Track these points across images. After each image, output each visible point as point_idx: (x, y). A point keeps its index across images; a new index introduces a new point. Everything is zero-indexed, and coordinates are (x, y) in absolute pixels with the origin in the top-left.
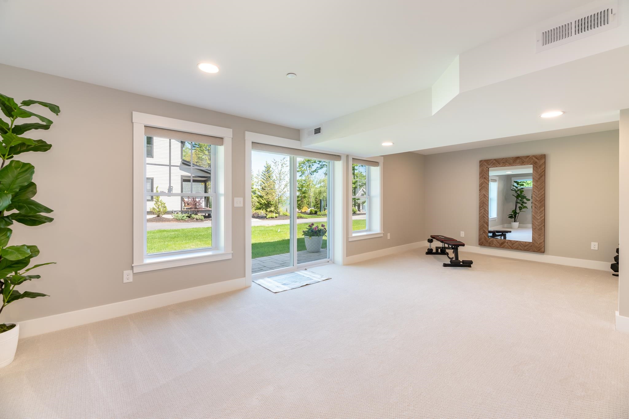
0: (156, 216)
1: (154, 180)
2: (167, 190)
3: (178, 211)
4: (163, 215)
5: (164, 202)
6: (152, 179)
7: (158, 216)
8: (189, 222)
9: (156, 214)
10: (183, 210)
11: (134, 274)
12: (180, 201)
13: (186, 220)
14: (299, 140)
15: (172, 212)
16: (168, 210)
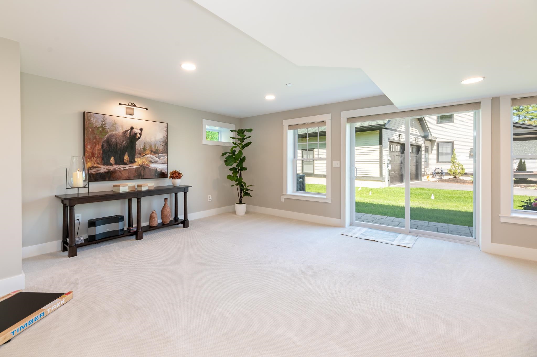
0: (453, 177)
1: (454, 143)
2: (468, 152)
4: (461, 177)
5: (462, 164)
6: (452, 143)
7: (455, 177)
9: (452, 175)
11: (284, 198)
16: (466, 172)
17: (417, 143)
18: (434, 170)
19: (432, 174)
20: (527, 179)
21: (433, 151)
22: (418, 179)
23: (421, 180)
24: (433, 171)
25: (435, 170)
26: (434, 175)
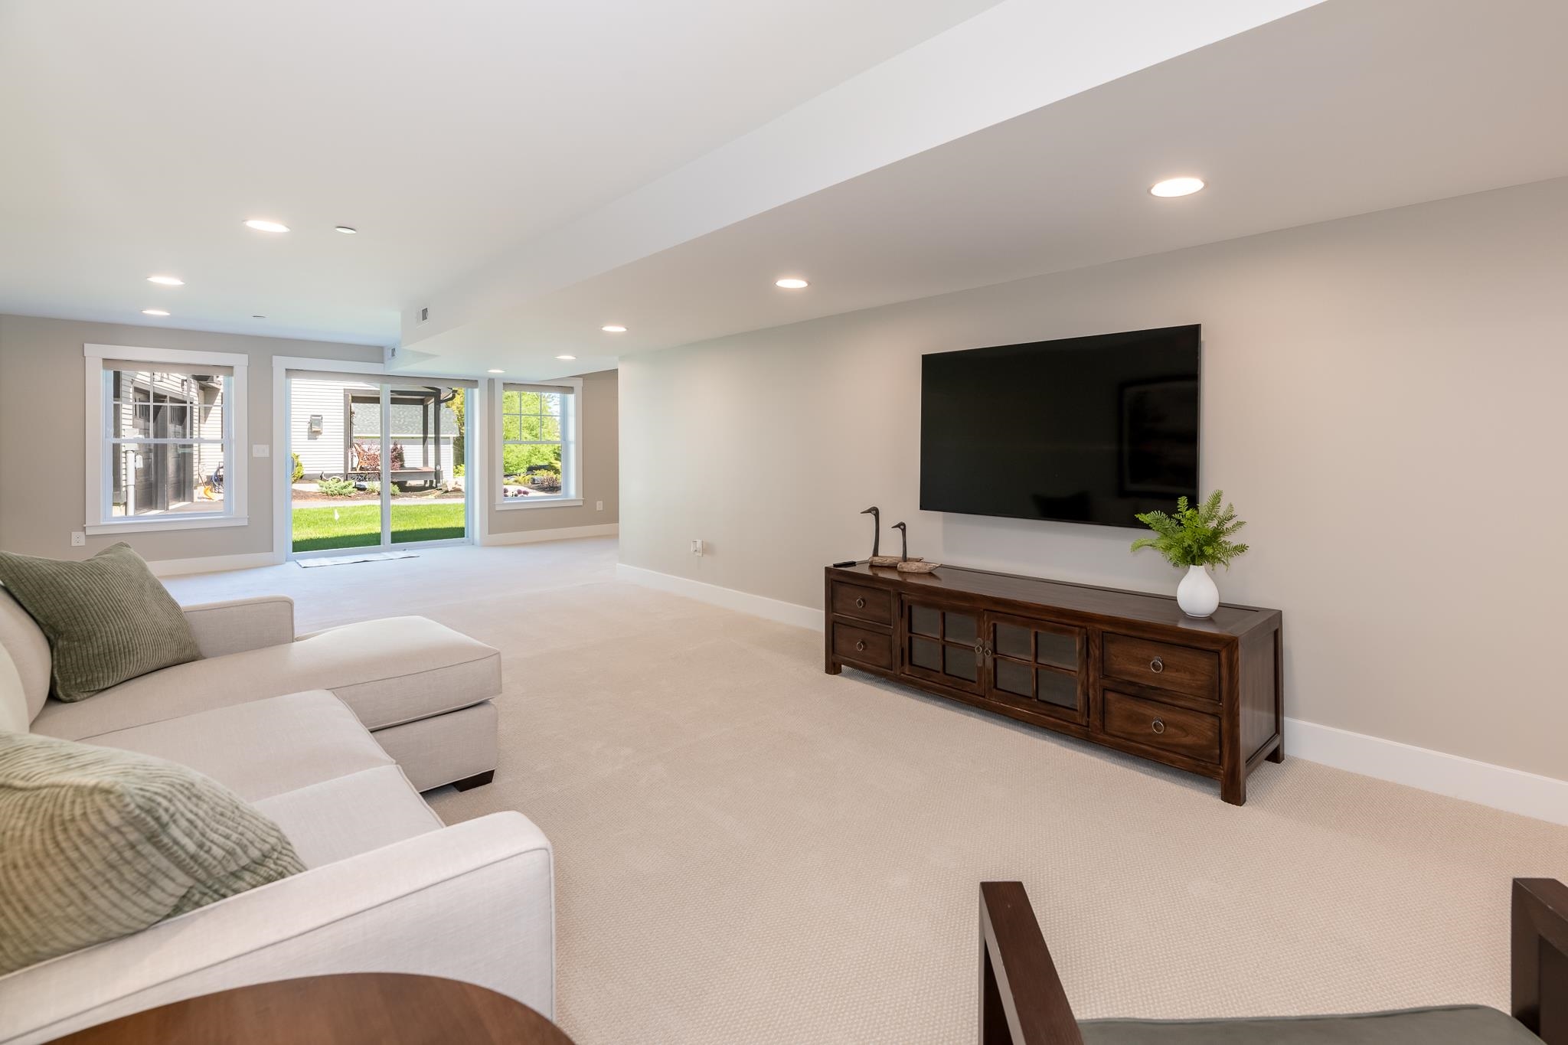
2: (306, 423)
3: (335, 475)
5: (297, 454)
8: (358, 499)
10: (350, 472)
11: (87, 537)
12: (343, 450)
13: (353, 494)
14: (383, 363)
15: (321, 477)
16: (305, 472)
17: (157, 384)
18: (216, 470)
19: (207, 483)
20: (406, 482)
21: (208, 419)
22: (154, 503)
23: (192, 499)
24: (213, 474)
25: (218, 470)
26: (215, 486)
